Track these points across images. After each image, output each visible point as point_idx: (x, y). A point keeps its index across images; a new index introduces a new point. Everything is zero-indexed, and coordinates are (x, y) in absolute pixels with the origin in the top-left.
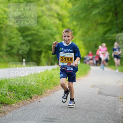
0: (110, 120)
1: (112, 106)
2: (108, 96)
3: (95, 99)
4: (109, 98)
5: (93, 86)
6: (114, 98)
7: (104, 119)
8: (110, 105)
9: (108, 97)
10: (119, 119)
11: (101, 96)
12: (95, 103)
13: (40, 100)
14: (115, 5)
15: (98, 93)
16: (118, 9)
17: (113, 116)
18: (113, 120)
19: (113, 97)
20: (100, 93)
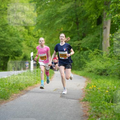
1: (72, 108)
2: (69, 99)
3: (58, 102)
4: (70, 101)
5: (55, 90)
6: (75, 100)
8: (71, 108)
9: (69, 100)
11: (63, 99)
12: (57, 106)
13: (6, 104)
14: (76, 15)
15: (61, 96)
16: (79, 19)
17: (73, 118)
19: (73, 100)
20: (62, 96)
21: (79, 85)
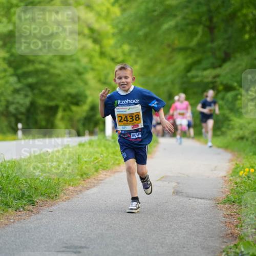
0: (196, 247)
1: (199, 218)
2: (193, 197)
3: (167, 204)
4: (195, 202)
5: (162, 178)
6: (206, 202)
7: (184, 246)
8: (197, 218)
9: (192, 200)
10: (215, 246)
11: (179, 199)
12: (166, 213)
13: (53, 208)
14: (209, 11)
15: (174, 192)
16: (215, 20)
17: (204, 239)
18: (203, 248)
19: (203, 201)
20: (177, 193)
21: (216, 167)
